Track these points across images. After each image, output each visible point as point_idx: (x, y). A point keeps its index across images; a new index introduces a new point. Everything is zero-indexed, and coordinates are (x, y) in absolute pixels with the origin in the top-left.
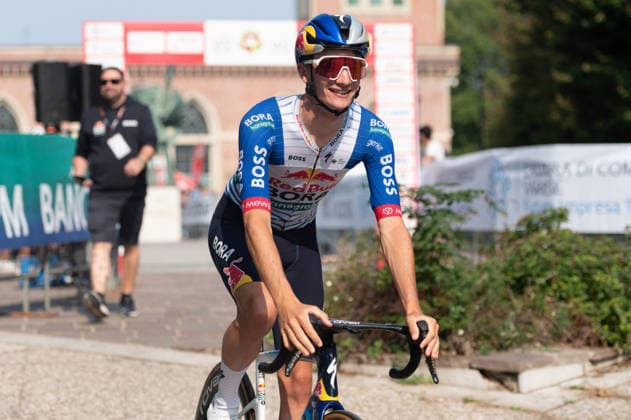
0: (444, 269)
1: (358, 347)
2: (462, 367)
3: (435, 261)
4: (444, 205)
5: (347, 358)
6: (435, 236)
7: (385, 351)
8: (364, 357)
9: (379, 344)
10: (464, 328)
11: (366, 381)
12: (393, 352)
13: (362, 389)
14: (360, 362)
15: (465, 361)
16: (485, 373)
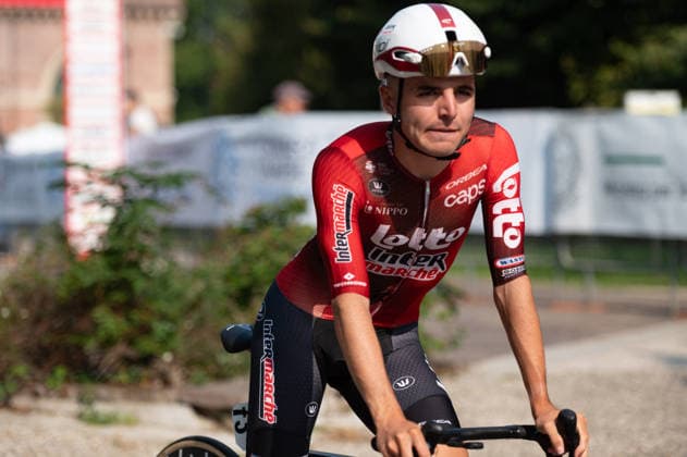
0: (146, 276)
1: (32, 375)
2: (169, 401)
3: (135, 264)
4: (147, 192)
5: (19, 391)
6: (135, 231)
7: (67, 380)
8: (40, 389)
9: (61, 372)
10: (173, 351)
11: (45, 421)
12: (79, 382)
13: (38, 431)
14: (36, 395)
15: (172, 394)
16: (200, 411)
